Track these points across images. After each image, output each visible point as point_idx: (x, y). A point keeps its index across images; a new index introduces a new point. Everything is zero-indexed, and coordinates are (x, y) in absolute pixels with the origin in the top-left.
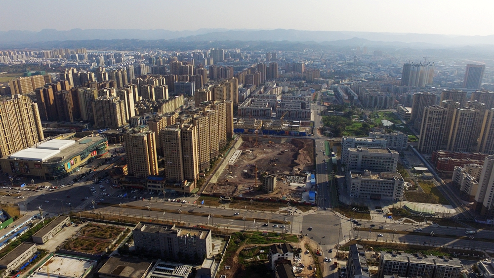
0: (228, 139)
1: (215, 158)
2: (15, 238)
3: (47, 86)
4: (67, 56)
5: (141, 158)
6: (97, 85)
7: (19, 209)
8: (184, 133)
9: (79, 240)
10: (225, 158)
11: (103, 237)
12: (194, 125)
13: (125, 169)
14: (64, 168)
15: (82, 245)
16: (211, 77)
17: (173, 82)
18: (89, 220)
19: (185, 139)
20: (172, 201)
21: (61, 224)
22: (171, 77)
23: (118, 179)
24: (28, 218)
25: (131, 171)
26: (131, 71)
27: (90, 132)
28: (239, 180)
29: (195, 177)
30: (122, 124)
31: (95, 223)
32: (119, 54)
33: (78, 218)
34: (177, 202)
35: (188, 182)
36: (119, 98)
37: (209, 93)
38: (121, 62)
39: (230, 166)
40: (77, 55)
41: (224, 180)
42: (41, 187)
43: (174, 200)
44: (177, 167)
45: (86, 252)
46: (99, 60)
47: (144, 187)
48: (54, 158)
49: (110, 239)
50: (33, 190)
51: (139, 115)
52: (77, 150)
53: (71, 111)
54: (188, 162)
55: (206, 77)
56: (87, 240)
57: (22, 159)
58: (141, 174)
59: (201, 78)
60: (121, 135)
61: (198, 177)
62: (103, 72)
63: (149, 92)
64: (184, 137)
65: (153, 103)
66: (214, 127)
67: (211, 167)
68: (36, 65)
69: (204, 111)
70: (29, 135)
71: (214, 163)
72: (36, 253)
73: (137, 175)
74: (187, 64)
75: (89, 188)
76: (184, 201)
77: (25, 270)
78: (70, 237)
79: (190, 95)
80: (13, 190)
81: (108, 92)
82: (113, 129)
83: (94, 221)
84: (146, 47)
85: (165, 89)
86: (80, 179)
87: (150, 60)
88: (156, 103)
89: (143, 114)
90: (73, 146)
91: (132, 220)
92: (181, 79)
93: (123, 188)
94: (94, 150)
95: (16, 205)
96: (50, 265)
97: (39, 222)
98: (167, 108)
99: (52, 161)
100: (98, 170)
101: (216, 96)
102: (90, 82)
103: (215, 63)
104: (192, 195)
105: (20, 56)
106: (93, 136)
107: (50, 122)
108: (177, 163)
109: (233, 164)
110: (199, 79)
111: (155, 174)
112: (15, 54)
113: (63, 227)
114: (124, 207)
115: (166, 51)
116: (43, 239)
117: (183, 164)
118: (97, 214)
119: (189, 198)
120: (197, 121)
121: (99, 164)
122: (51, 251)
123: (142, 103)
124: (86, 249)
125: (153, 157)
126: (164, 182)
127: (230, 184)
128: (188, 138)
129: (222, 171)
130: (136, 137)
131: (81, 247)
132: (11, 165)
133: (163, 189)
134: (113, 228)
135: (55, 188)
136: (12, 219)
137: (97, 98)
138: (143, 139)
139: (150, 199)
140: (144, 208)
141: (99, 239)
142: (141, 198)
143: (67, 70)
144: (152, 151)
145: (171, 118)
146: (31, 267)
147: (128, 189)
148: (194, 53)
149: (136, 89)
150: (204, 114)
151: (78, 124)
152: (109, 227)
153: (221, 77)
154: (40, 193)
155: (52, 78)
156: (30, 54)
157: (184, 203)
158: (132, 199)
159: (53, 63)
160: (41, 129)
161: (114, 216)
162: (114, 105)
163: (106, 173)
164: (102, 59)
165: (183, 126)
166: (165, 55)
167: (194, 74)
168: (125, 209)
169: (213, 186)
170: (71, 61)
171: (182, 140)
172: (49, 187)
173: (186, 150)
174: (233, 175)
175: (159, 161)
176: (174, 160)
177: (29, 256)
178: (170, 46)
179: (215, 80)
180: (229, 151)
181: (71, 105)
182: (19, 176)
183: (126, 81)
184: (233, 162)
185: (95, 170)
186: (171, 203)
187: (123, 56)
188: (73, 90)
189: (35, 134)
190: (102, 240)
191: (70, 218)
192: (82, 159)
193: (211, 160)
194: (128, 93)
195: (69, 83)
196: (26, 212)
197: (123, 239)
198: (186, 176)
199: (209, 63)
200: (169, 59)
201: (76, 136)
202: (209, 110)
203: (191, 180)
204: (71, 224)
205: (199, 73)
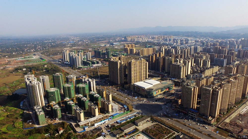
0: (243, 97)
1: (231, 107)
2: (129, 120)
3: (153, 54)
4: (164, 39)
5: (189, 99)
6: (175, 55)
7: (133, 107)
8: (214, 91)
9: (152, 130)
10: (238, 109)
11: (162, 132)
12: (221, 88)
13: (180, 101)
14: (153, 94)
15: (152, 133)
16: (238, 56)
17: (214, 58)
18: (158, 122)
19: (214, 94)
20: (200, 125)
21: (146, 120)
22: (213, 55)
23: (175, 106)
24: (135, 112)
25: (182, 103)
26: (192, 49)
27: (167, 78)
28: (245, 126)
29: (216, 116)
30: (183, 77)
31: (160, 124)
32: (188, 39)
33: (154, 119)
34: (202, 127)
35: (211, 117)
36: (183, 64)
37: (234, 68)
38: (188, 43)
39: (240, 115)
40: (168, 39)
41: (235, 122)
42: (142, 100)
43: (201, 125)
44: (206, 108)
45: (153, 137)
46: (177, 42)
47: (187, 113)
48: (150, 88)
49: (165, 135)
50: (139, 100)
51: (192, 74)
52: (160, 86)
53: (161, 66)
54: (214, 107)
55: (234, 55)
56: (155, 131)
57: (138, 86)
58: (187, 106)
59: (231, 57)
60: (181, 83)
61: (218, 116)
62: (178, 49)
63: (200, 62)
64: (214, 93)
65: (201, 68)
66: (234, 90)
67: (227, 112)
68: (151, 42)
69: (229, 80)
70: (143, 76)
71: (230, 110)
72: (135, 129)
73: (185, 106)
74: (224, 48)
75: (161, 106)
76: (206, 127)
77: (130, 135)
78: (148, 127)
79: (222, 66)
80: (132, 98)
81: (179, 60)
82: (178, 79)
83: (160, 123)
84: (202, 36)
85: (208, 62)
86: (159, 101)
87: (203, 43)
88: (202, 68)
89: (194, 74)
90: (159, 84)
91: (177, 129)
92: (219, 56)
93: (177, 111)
94: (167, 88)
95: (132, 105)
96: (138, 137)
97: (138, 116)
98: (208, 73)
99: (149, 90)
100: (167, 98)
101: (239, 70)
102: (171, 54)
103: (242, 48)
104: (212, 126)
105: (145, 38)
106: (168, 81)
107: (151, 70)
108: (207, 106)
109: (243, 114)
110: (230, 57)
111: (194, 108)
112: (144, 37)
113: (147, 121)
114: (175, 120)
115: (213, 39)
116: (138, 124)
117: (211, 107)
118: (162, 120)
119: (210, 127)
120: (223, 85)
121: (168, 95)
122: (140, 131)
123: (195, 68)
124: (154, 136)
125: (195, 99)
126: (198, 114)
127: (238, 126)
128: (216, 95)
129: (234, 116)
130: (188, 88)
131: (152, 134)
132: (134, 88)
133: (197, 117)
134: (167, 129)
135: (148, 102)
136: (129, 111)
137: (173, 63)
138: (191, 90)
139: (188, 121)
140: (184, 124)
141: (160, 133)
142: (184, 118)
143: (162, 47)
144: (195, 96)
145: (209, 79)
146: (132, 134)
147: (178, 112)
148: (229, 41)
149: (193, 60)
150: (229, 82)
151: (163, 73)
152: (166, 129)
153: (246, 57)
154: (141, 103)
155: (156, 49)
156: (149, 37)
157: (207, 128)
158: (180, 118)
159: (158, 42)
160: (148, 73)
161: (169, 124)
162: (181, 68)
163: (171, 101)
164: (179, 41)
165: (214, 87)
166: (212, 41)
167: (228, 54)
168: (175, 122)
169: (226, 124)
170: (165, 41)
171: (212, 94)
172: (145, 101)
173: (214, 101)
174: (241, 121)
175: (198, 101)
176: (205, 104)
177: (132, 129)
178: (215, 36)
179: (240, 58)
180: (242, 105)
181: (161, 64)
182: (136, 93)
183: (189, 55)
184: (243, 112)
185: (166, 98)
186: (199, 126)
187: (189, 40)
188: (164, 57)
189: (145, 75)
190: (162, 134)
191: (151, 118)
192: (161, 91)
193: (228, 108)
194: (188, 62)
195: (163, 53)
196: (135, 110)
197: (171, 137)
198: (210, 114)
199: (238, 47)
200: (214, 43)
201: (161, 79)
202: (232, 80)
203: (213, 117)
204: (150, 121)
205: (230, 54)
